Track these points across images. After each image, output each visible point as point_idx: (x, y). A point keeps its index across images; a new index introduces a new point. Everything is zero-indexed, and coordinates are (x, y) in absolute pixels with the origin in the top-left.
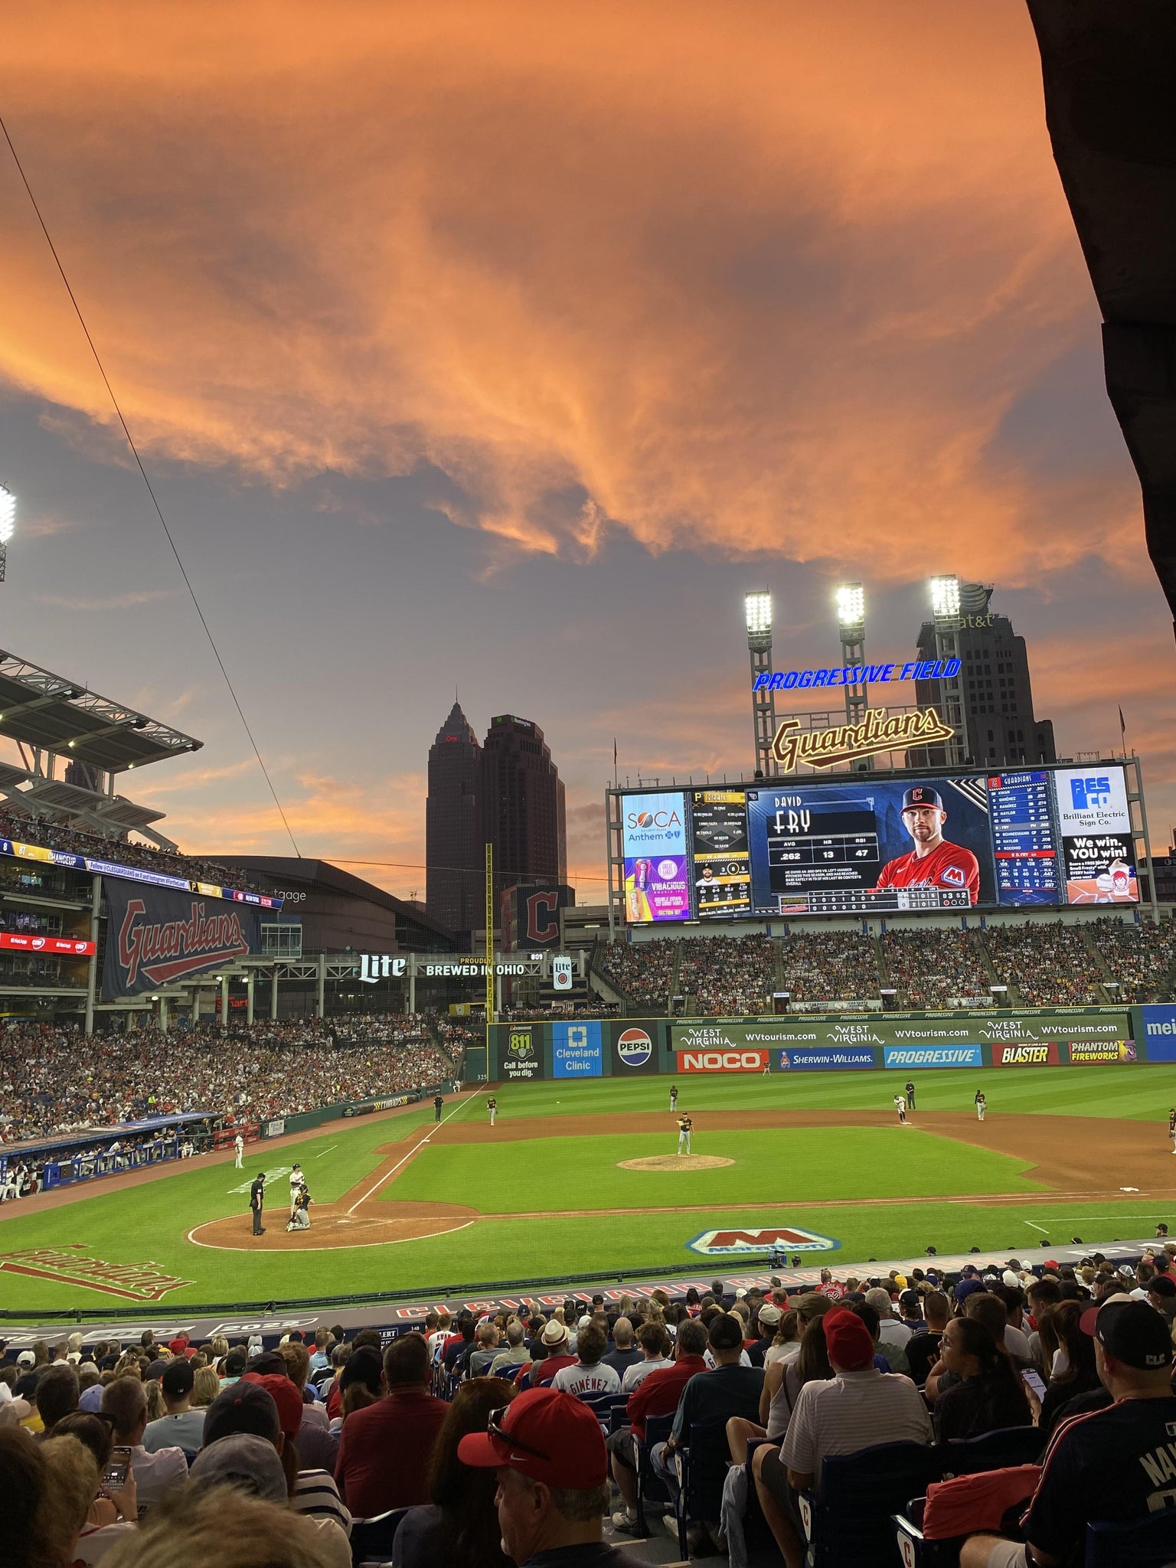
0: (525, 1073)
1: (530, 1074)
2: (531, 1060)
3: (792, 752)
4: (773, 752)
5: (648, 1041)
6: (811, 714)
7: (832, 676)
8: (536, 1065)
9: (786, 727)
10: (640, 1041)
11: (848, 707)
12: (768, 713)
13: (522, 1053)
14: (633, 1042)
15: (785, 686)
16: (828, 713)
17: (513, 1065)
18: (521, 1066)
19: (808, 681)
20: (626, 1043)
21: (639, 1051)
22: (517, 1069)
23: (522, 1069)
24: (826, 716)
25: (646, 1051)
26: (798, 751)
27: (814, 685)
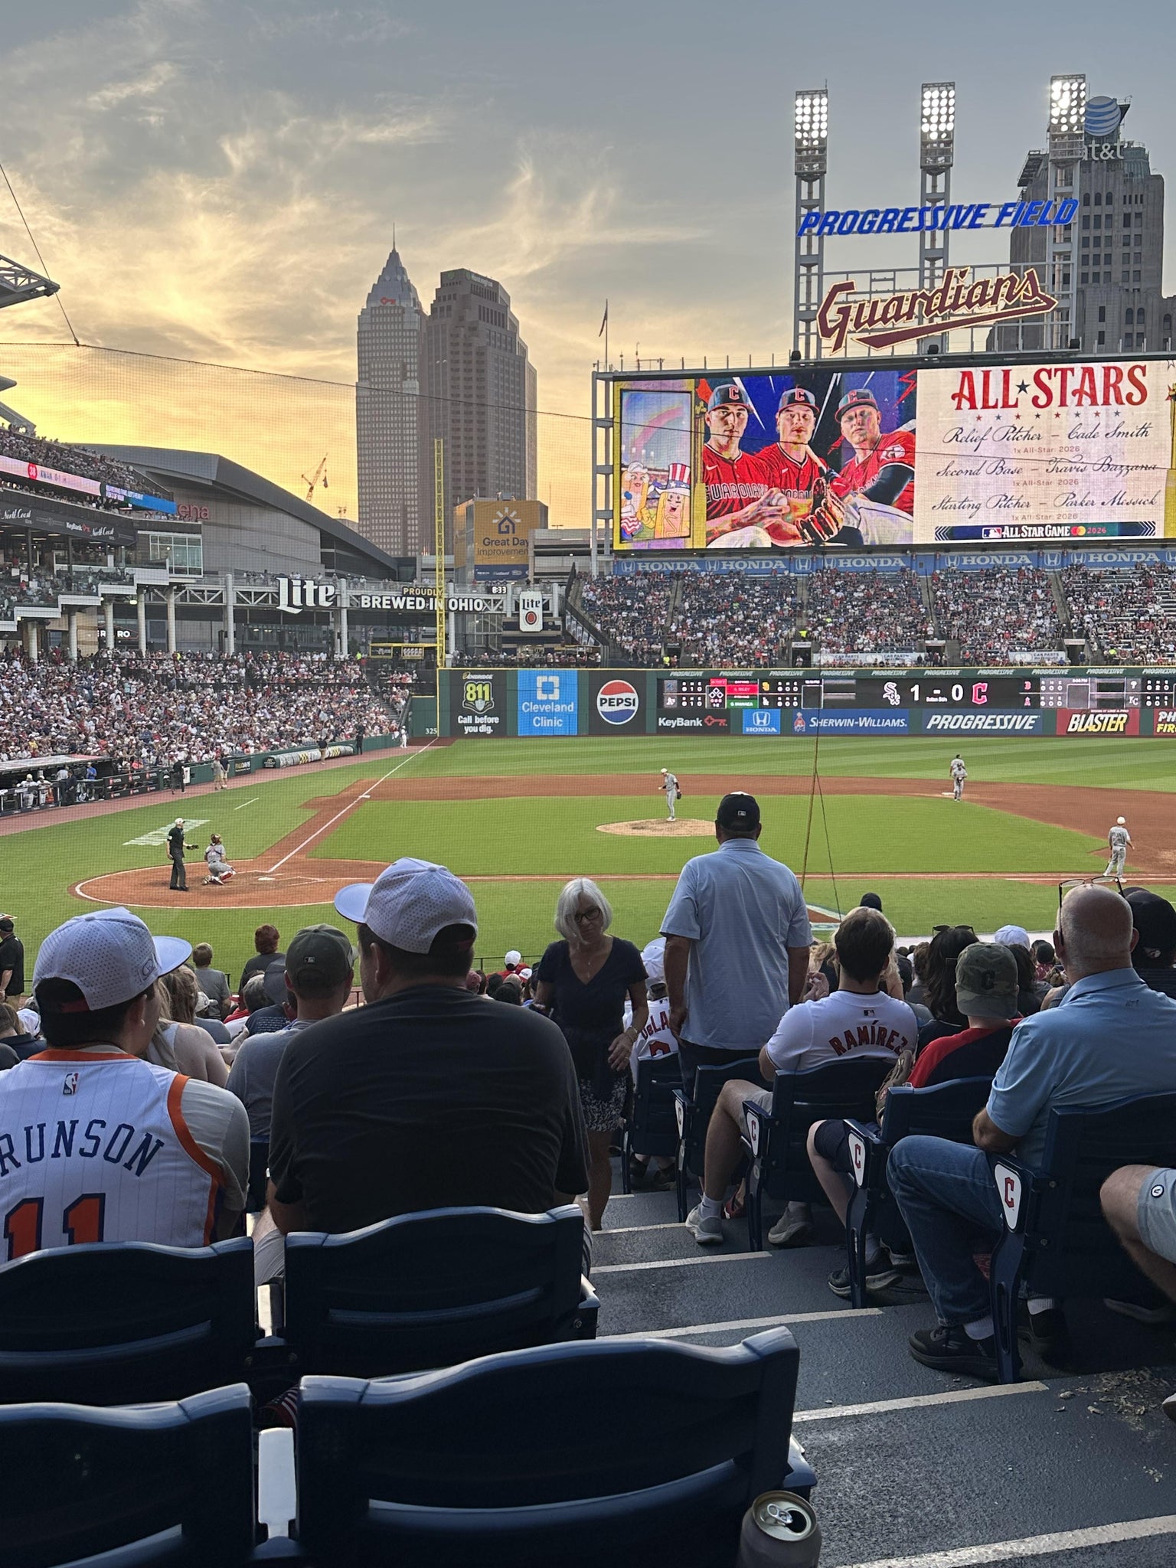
0: (483, 729)
1: (489, 730)
2: (490, 714)
3: (842, 326)
4: (814, 326)
5: (634, 696)
6: (871, 272)
7: (905, 218)
8: (496, 720)
9: (837, 289)
10: (624, 696)
11: (922, 263)
12: (815, 269)
13: (480, 705)
14: (616, 696)
15: (840, 232)
16: (894, 271)
17: (469, 720)
18: (478, 720)
19: (872, 223)
20: (607, 697)
21: (622, 707)
22: (474, 724)
23: (479, 725)
24: (890, 275)
25: (631, 708)
26: (850, 326)
27: (879, 230)
